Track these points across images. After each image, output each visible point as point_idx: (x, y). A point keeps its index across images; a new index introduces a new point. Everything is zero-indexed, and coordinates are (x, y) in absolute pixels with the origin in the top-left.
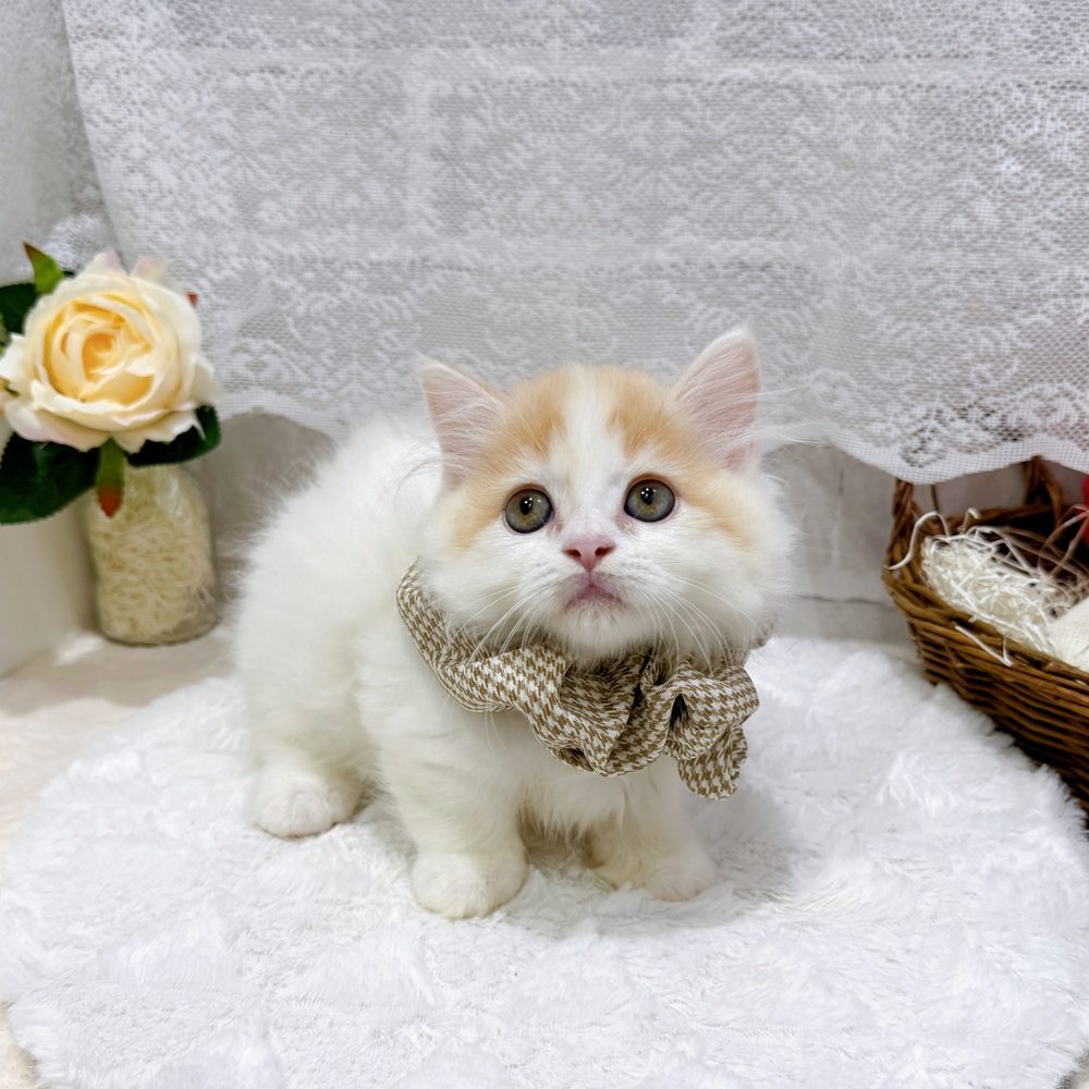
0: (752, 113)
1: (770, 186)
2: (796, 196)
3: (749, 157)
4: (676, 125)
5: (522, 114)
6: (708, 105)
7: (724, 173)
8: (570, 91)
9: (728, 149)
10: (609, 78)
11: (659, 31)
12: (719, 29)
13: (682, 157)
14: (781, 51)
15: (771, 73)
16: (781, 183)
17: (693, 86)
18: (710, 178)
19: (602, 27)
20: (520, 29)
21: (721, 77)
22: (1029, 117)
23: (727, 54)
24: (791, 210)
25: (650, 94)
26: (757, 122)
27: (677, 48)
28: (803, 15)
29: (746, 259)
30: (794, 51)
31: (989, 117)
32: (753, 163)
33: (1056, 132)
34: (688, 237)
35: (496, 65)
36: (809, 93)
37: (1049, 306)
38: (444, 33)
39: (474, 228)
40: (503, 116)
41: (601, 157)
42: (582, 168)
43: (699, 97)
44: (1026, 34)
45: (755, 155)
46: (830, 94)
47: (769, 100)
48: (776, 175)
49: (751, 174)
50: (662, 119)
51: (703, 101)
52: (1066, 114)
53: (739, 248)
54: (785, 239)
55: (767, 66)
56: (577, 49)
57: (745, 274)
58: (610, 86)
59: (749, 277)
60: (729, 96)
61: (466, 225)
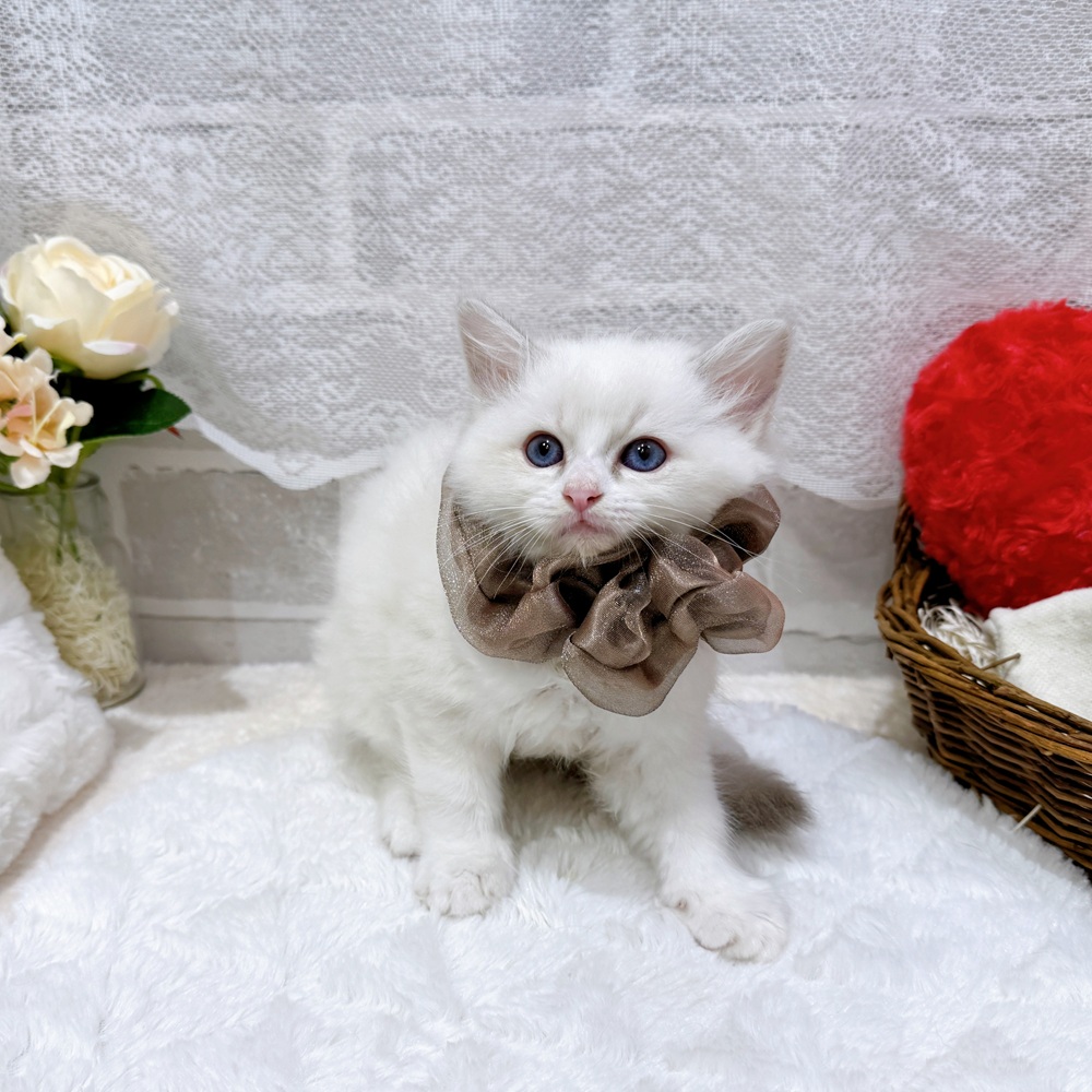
0: (675, 158)
2: (722, 238)
3: (673, 201)
5: (446, 167)
6: (630, 151)
7: (648, 217)
8: (494, 143)
10: (532, 129)
11: (577, 81)
12: (636, 77)
13: (606, 203)
14: (699, 96)
15: (691, 119)
16: (705, 226)
18: (634, 223)
19: (523, 79)
20: (440, 83)
22: (942, 156)
23: (646, 101)
24: (715, 252)
26: (680, 166)
27: (596, 97)
28: (720, 60)
29: (674, 301)
30: (713, 96)
31: (906, 155)
32: (679, 207)
34: (616, 283)
35: (417, 119)
36: (728, 136)
38: (364, 90)
39: (404, 282)
40: (426, 170)
41: (528, 208)
42: (509, 220)
43: (620, 144)
44: (936, 75)
45: (678, 199)
46: (749, 136)
47: (690, 144)
48: (700, 219)
49: (676, 219)
50: (585, 167)
51: (625, 147)
53: (667, 291)
54: (712, 281)
55: (687, 111)
56: (499, 101)
57: (674, 316)
58: (533, 137)
59: (679, 318)
61: (397, 279)
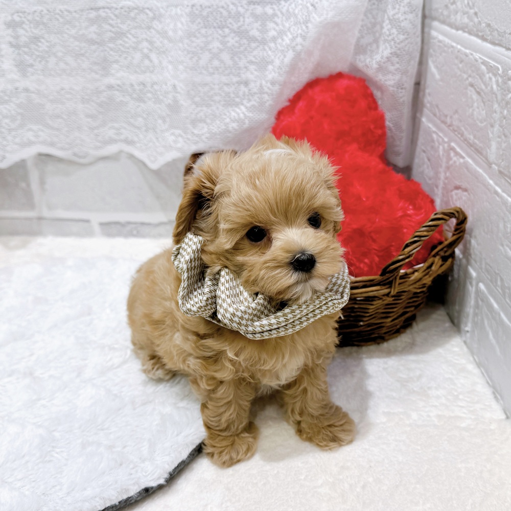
1: (148, 51)
4: (107, 27)
9: (130, 36)
17: (110, 10)
21: (121, 5)
25: (93, 14)
33: (250, 24)
37: (256, 97)
52: (254, 15)
60: (125, 13)
